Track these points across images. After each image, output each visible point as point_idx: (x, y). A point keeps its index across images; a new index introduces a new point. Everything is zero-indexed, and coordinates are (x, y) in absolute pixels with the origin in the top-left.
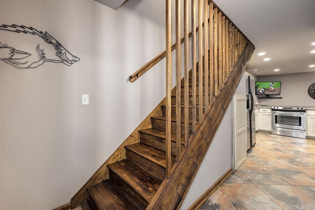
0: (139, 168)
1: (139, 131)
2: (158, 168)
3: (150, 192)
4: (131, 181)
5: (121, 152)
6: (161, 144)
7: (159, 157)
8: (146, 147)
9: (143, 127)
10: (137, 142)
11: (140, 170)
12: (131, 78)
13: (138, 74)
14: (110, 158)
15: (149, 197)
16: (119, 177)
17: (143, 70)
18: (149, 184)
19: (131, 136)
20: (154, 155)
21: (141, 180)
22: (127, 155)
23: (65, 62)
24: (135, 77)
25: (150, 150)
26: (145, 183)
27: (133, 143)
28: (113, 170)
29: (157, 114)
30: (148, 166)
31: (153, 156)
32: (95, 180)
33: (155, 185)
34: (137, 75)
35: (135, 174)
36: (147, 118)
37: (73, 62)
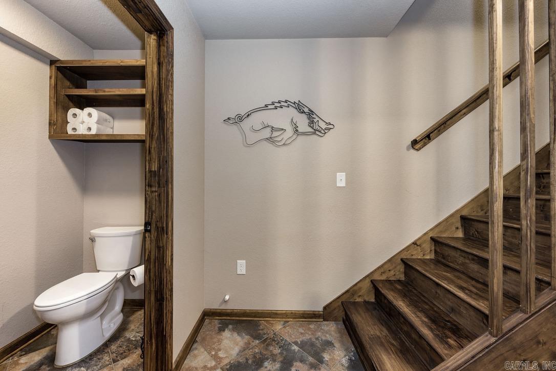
0: (429, 301)
1: (431, 238)
2: (472, 313)
3: (450, 346)
4: (413, 315)
5: (395, 267)
6: (483, 270)
7: (476, 294)
8: (449, 269)
9: (441, 232)
10: (428, 257)
11: (431, 305)
12: (414, 142)
13: (430, 134)
14: (375, 270)
15: (446, 352)
16: (390, 303)
17: (443, 126)
18: (449, 334)
19: (414, 243)
20: (466, 288)
21: (433, 321)
22: (406, 274)
23: (317, 133)
24: (424, 140)
25: (455, 276)
26: (440, 329)
27: (419, 257)
28: (380, 289)
29: (480, 211)
30: (449, 303)
31: (462, 288)
32: (353, 295)
33: (464, 340)
34: (428, 137)
35: (419, 307)
36: (452, 216)
37: (326, 131)
